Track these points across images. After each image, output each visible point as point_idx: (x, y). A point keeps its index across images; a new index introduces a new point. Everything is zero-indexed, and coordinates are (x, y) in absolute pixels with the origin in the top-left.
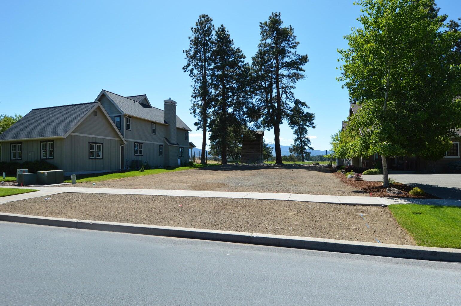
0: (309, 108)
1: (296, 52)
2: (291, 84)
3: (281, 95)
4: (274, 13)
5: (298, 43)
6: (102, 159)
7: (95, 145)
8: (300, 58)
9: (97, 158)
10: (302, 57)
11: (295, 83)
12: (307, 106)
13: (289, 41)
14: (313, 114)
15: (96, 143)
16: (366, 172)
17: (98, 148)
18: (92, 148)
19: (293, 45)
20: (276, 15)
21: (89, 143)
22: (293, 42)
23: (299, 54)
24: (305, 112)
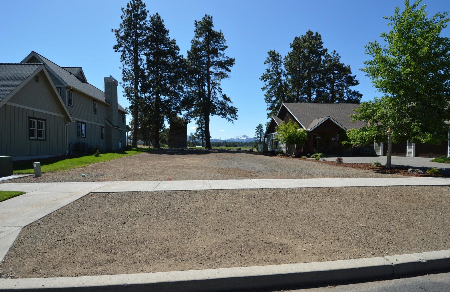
0: (232, 103)
1: (224, 54)
2: (218, 82)
3: (211, 90)
4: (207, 15)
5: (227, 47)
6: (45, 140)
7: (36, 121)
8: (229, 60)
9: (39, 138)
10: (230, 59)
11: (220, 81)
12: (231, 101)
13: (219, 43)
14: (236, 109)
15: (37, 119)
16: (314, 156)
17: (40, 125)
18: (31, 124)
19: (222, 47)
20: (209, 17)
21: (29, 118)
22: (222, 45)
23: (228, 56)
24: (230, 106)
